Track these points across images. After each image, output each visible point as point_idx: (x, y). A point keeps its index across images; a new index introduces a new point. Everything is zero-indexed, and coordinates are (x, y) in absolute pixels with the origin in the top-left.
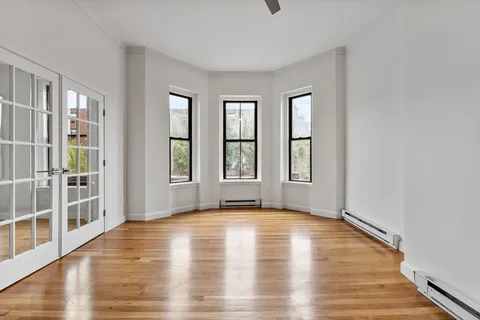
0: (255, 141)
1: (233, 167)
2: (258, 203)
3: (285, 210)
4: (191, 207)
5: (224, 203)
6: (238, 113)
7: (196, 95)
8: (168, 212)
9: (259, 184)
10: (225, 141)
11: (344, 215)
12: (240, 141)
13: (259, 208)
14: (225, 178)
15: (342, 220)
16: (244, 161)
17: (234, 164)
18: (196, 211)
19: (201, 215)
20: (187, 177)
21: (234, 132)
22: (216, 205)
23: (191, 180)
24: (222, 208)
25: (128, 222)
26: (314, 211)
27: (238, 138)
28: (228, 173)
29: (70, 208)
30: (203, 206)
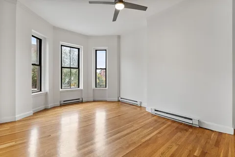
2: (81, 100)
3: (94, 101)
4: (42, 107)
5: (63, 103)
11: (120, 99)
15: (119, 101)
16: (72, 79)
22: (58, 104)
26: (108, 99)
27: (69, 66)
28: (63, 85)
30: (50, 106)
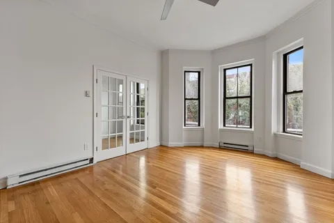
0: (251, 97)
1: (231, 118)
6: (235, 76)
7: (203, 69)
8: (182, 144)
9: (252, 133)
10: (225, 98)
12: (237, 97)
13: (252, 153)
14: (224, 125)
17: (232, 116)
18: (202, 147)
19: (204, 150)
20: (197, 123)
21: (232, 91)
23: (199, 125)
24: (220, 148)
25: (161, 146)
29: (131, 133)
